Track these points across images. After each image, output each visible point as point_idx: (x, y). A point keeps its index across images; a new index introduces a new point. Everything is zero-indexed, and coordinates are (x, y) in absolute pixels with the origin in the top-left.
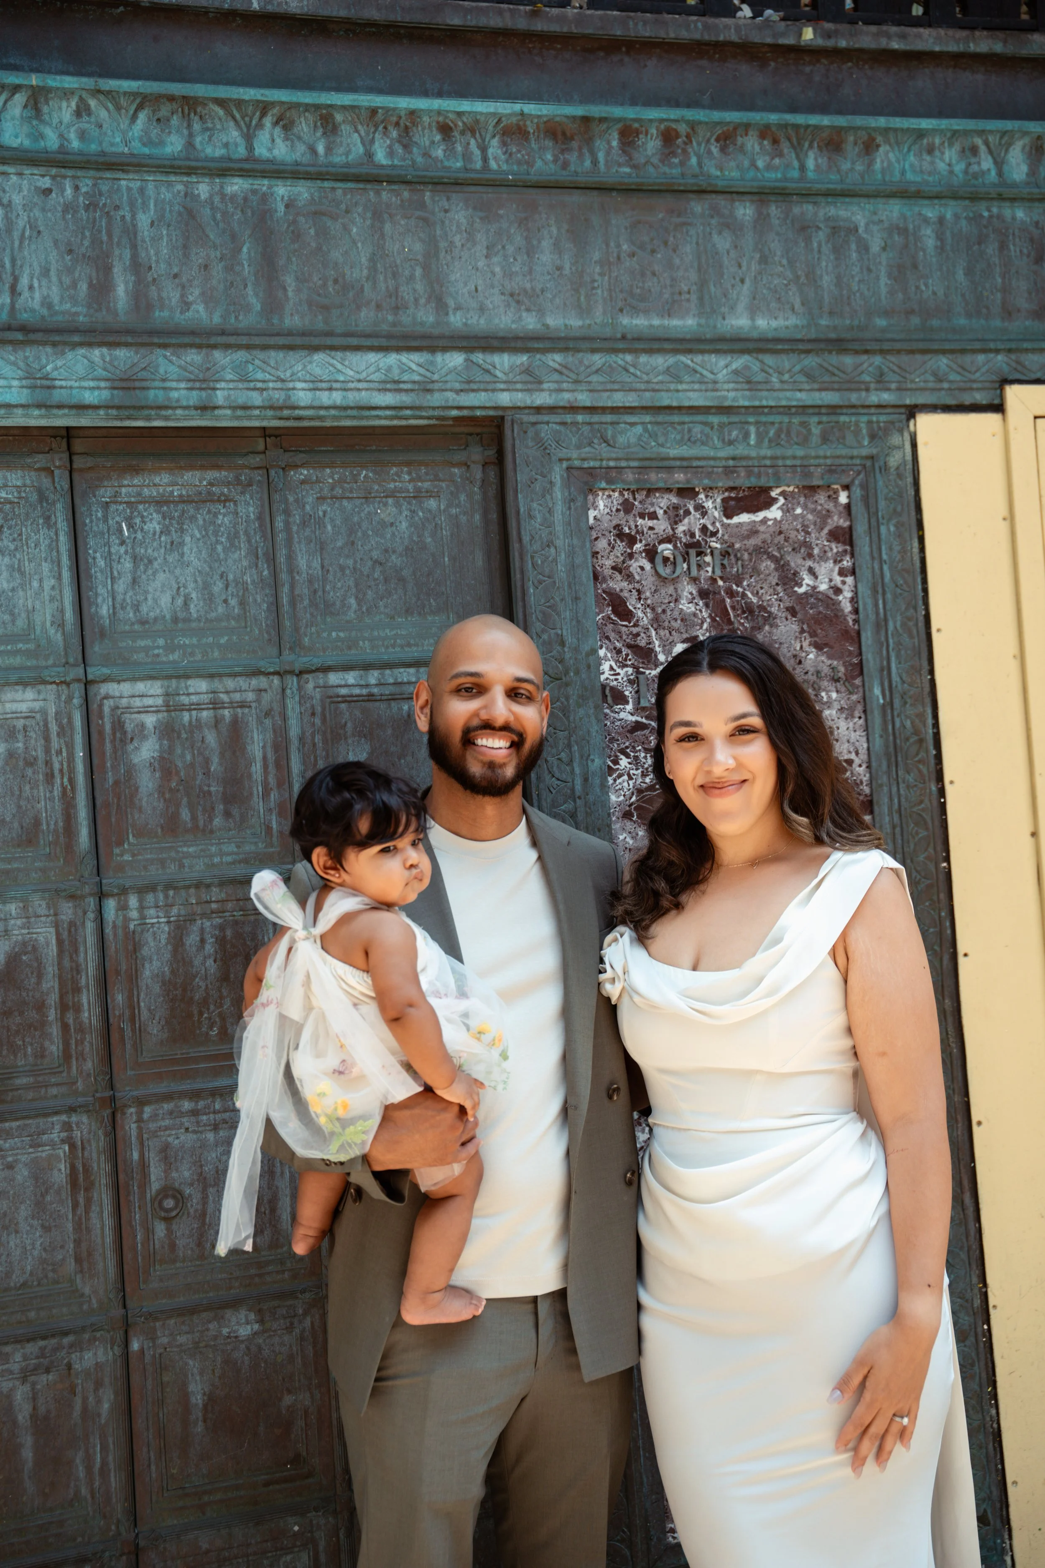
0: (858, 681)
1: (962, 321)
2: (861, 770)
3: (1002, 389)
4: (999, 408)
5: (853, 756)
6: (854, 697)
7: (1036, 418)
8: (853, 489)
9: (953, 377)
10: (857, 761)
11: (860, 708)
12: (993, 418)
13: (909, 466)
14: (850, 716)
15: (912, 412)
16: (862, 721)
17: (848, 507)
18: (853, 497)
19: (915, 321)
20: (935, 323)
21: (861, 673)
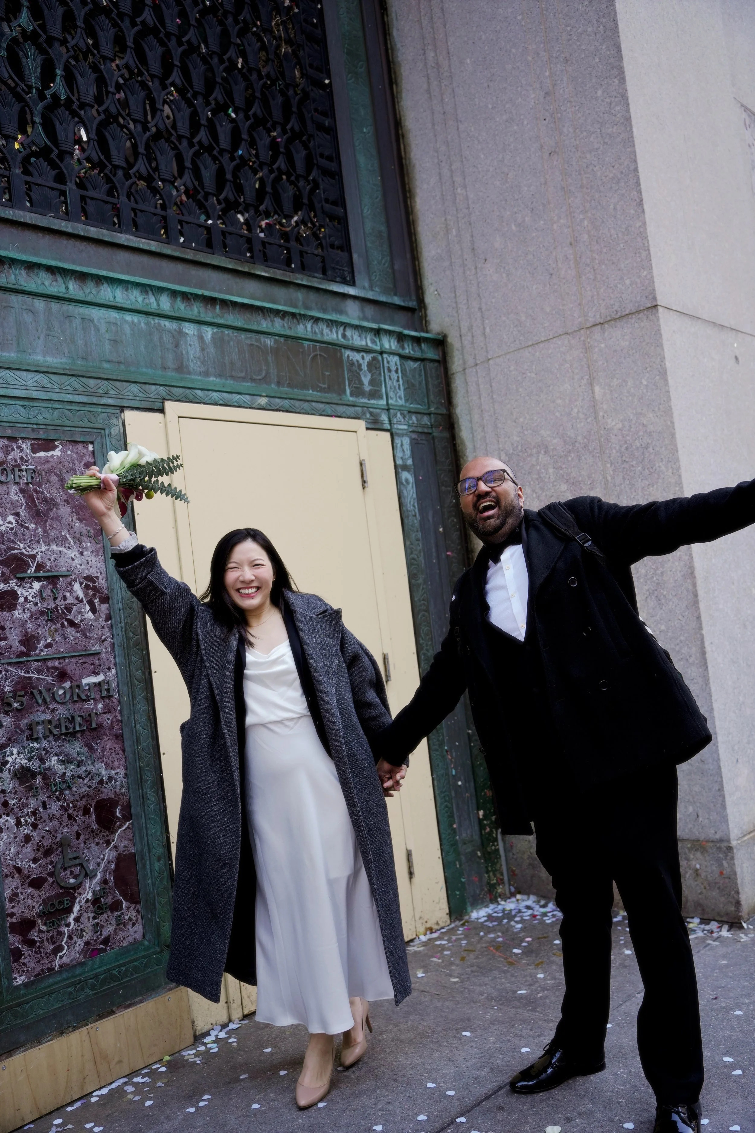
0: (100, 538)
1: (144, 370)
2: (103, 582)
3: (163, 403)
4: (162, 411)
5: (99, 575)
6: (99, 546)
7: (179, 417)
8: (96, 444)
9: (141, 395)
10: (101, 577)
11: (101, 551)
12: (158, 416)
13: (122, 435)
14: (97, 555)
15: (122, 409)
16: (103, 558)
17: (93, 452)
18: (96, 447)
19: (122, 367)
20: (132, 369)
21: (102, 534)
